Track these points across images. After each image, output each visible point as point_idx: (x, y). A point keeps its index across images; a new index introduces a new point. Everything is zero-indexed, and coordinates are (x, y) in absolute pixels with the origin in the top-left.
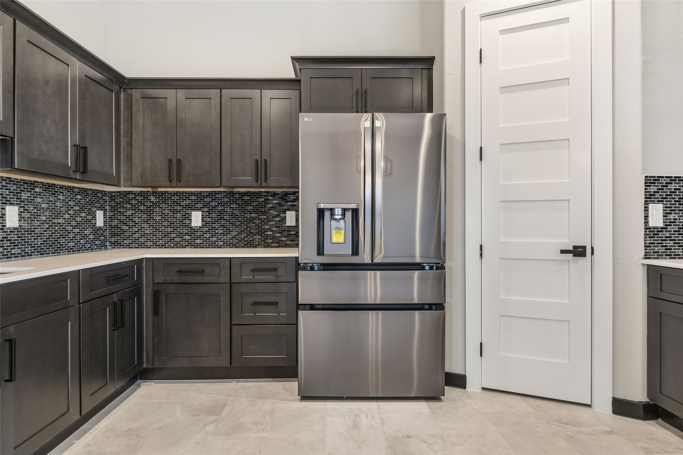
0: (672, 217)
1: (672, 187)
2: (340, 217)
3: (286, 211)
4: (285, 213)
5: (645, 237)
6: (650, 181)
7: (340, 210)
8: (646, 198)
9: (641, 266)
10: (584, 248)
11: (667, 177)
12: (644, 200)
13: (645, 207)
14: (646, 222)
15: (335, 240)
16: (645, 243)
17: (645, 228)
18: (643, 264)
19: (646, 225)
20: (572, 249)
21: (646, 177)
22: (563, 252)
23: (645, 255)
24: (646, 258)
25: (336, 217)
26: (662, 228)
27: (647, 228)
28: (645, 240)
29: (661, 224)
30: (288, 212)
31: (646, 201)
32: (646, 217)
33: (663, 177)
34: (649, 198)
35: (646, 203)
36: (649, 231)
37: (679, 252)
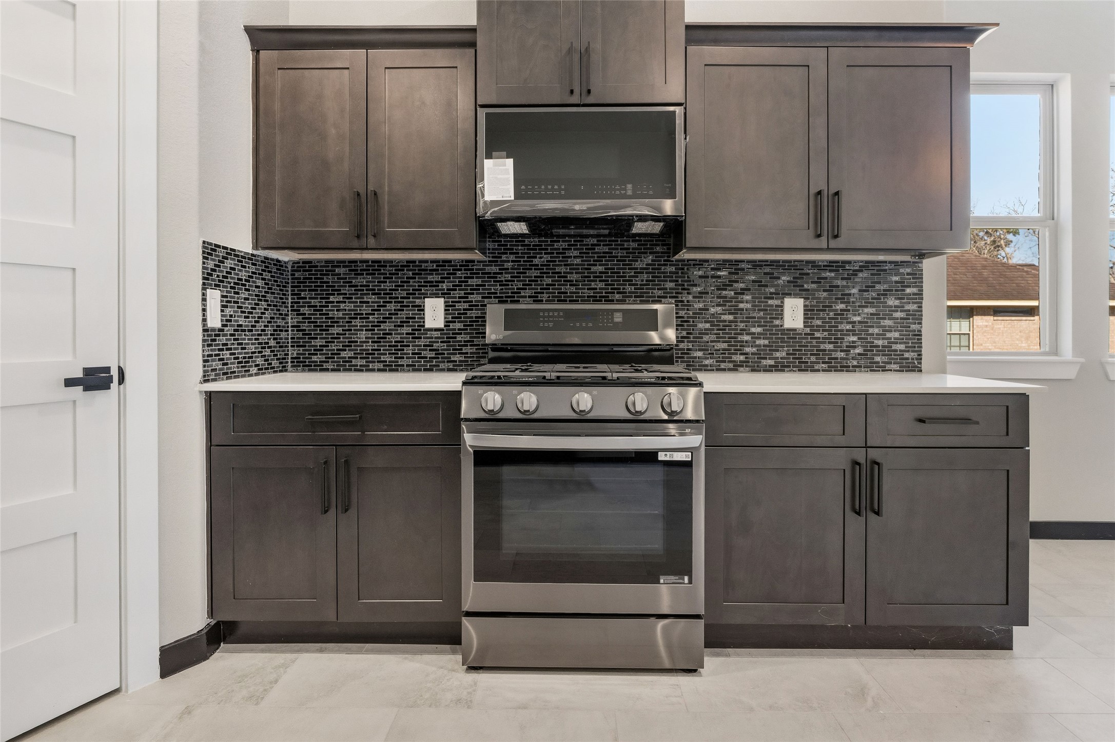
0: (228, 311)
1: (227, 264)
5: (203, 346)
6: (206, 250)
8: (204, 278)
9: (198, 394)
10: (107, 370)
11: (222, 247)
12: (201, 282)
13: (203, 294)
14: (204, 320)
16: (204, 356)
17: (205, 330)
18: (201, 392)
19: (204, 325)
20: (81, 376)
21: (204, 242)
22: (69, 383)
23: (204, 376)
24: (206, 381)
26: (220, 330)
28: (203, 351)
29: (218, 324)
31: (204, 284)
32: (204, 312)
33: (219, 246)
34: (208, 281)
35: (204, 289)
36: (210, 336)
37: (234, 367)
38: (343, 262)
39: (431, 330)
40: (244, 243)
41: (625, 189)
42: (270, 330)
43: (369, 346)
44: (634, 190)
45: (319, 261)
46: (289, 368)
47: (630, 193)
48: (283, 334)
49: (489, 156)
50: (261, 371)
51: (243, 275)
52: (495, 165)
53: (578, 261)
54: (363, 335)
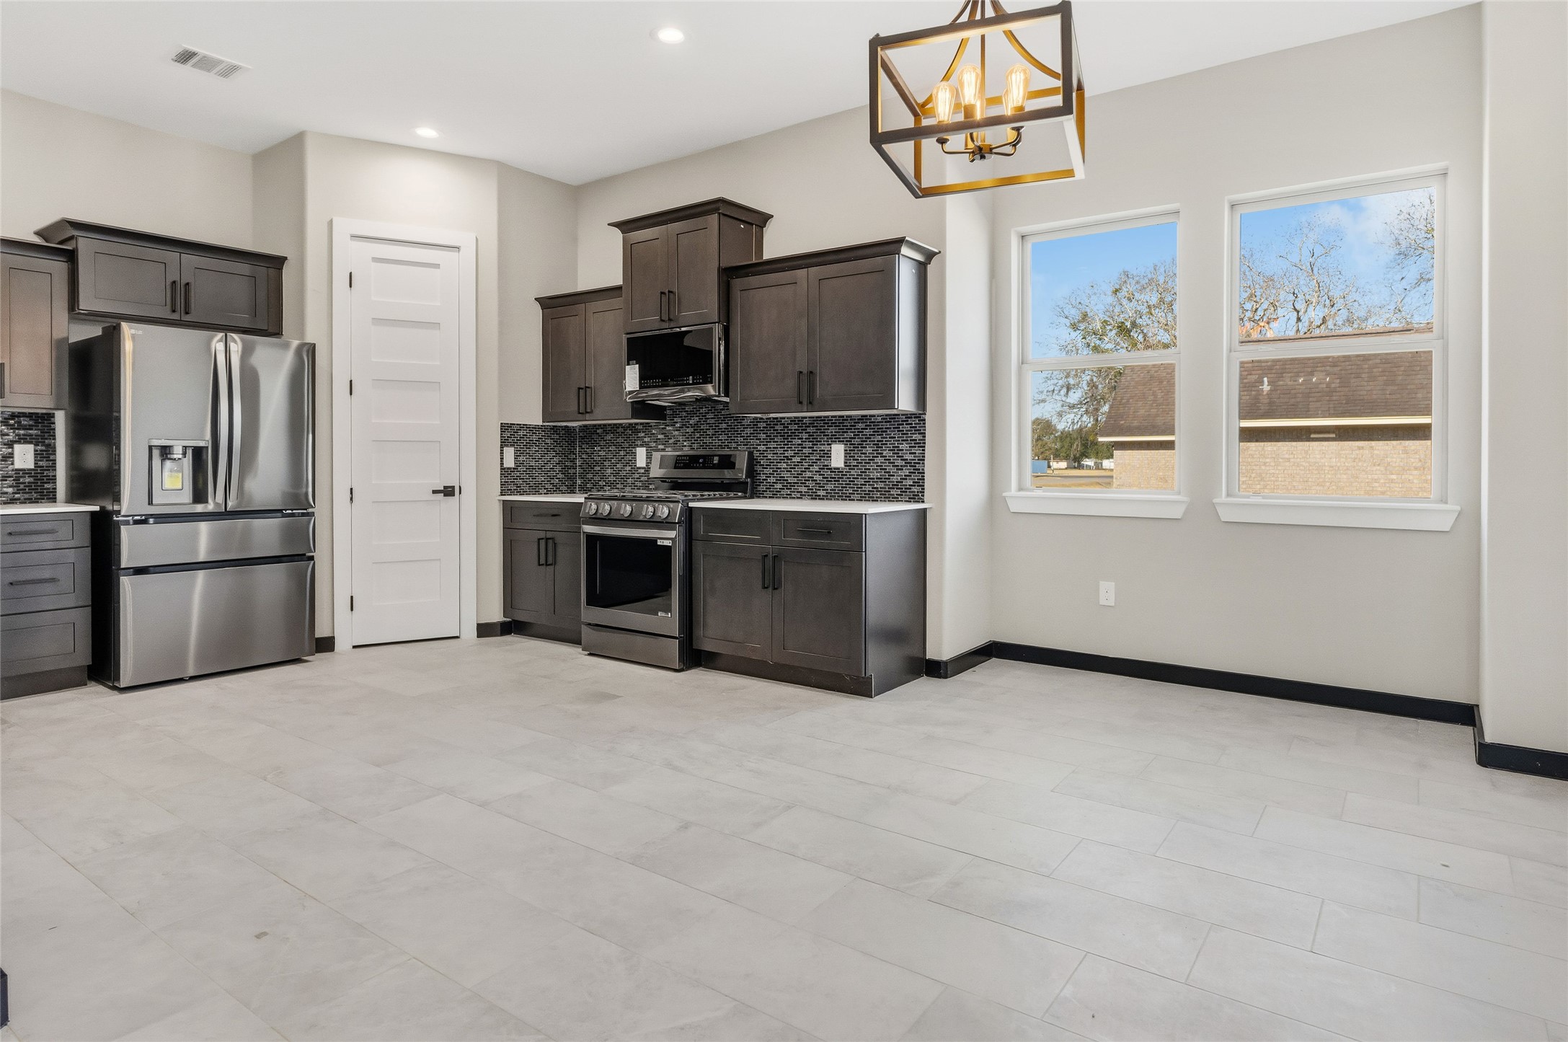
0: (521, 459)
1: (521, 433)
2: (180, 456)
3: (12, 445)
4: (12, 448)
5: (501, 477)
6: (505, 427)
7: (181, 448)
8: (502, 442)
9: (498, 501)
10: (453, 487)
11: (517, 425)
12: (500, 443)
13: (501, 450)
14: (502, 463)
15: (167, 485)
16: (501, 482)
18: (500, 500)
19: (502, 466)
20: (443, 489)
21: (501, 424)
22: (434, 492)
23: (501, 491)
24: (502, 495)
25: (175, 456)
26: (514, 468)
27: (502, 469)
28: (501, 479)
29: (512, 465)
30: (16, 447)
31: (502, 445)
32: (502, 459)
33: (514, 424)
34: (504, 443)
35: (502, 447)
36: (505, 472)
37: (527, 489)
38: (600, 425)
39: (640, 468)
40: (538, 421)
41: (689, 380)
42: (558, 468)
43: (612, 478)
44: (693, 380)
45: (590, 425)
46: (577, 491)
47: (691, 382)
48: (571, 471)
49: (628, 364)
50: (548, 492)
51: (534, 438)
52: (631, 369)
53: (713, 421)
54: (609, 471)
